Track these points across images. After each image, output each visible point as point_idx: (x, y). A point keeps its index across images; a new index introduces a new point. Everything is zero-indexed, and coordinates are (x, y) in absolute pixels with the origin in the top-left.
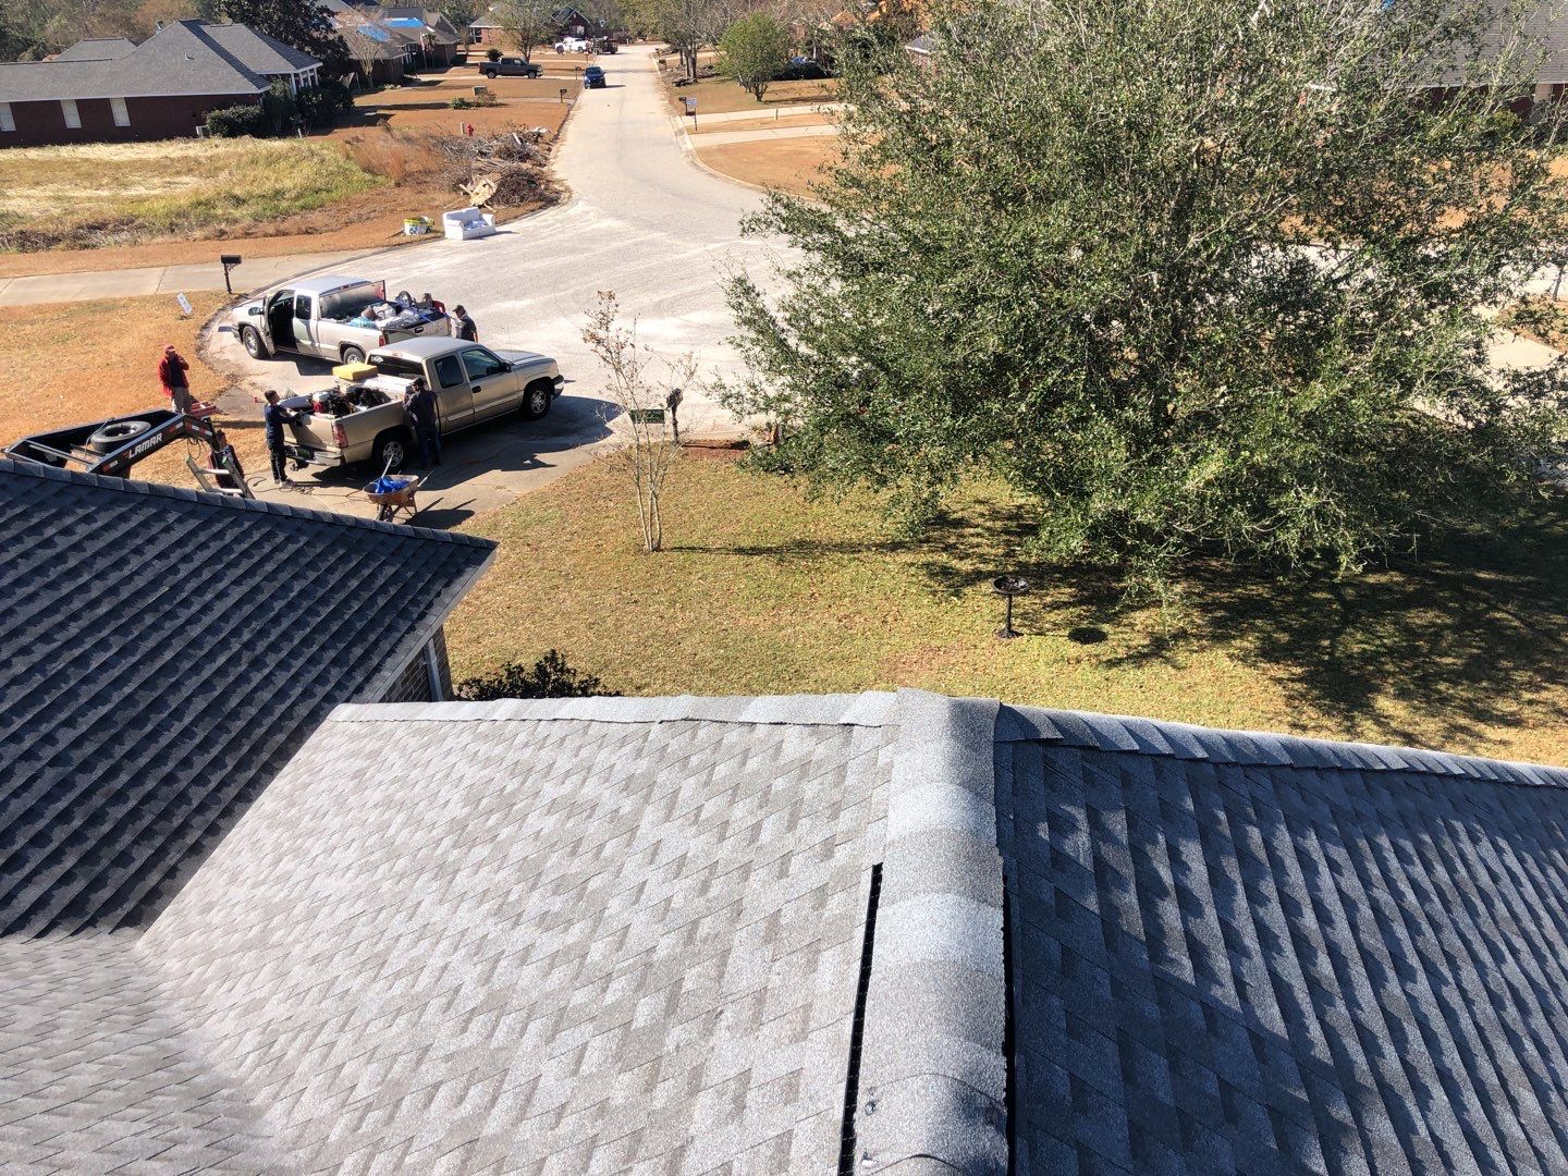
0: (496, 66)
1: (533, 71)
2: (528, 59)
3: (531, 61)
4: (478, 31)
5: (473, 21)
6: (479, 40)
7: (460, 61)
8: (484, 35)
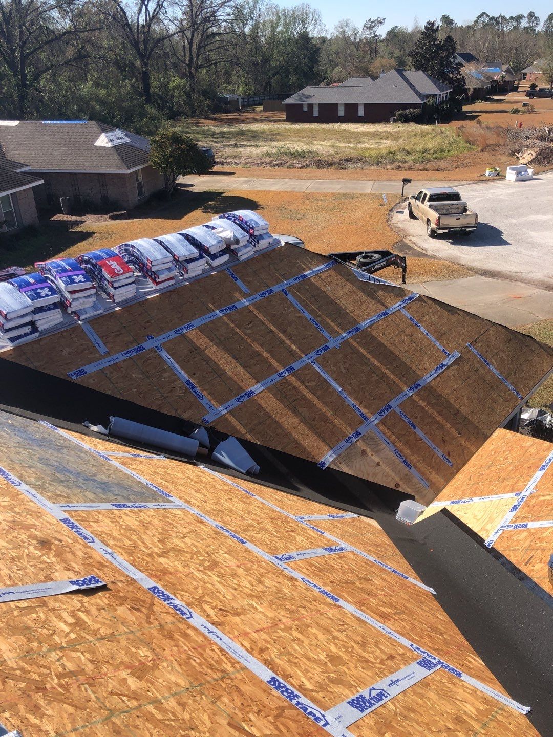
0: (533, 92)
2: (552, 89)
7: (515, 89)
8: (528, 76)
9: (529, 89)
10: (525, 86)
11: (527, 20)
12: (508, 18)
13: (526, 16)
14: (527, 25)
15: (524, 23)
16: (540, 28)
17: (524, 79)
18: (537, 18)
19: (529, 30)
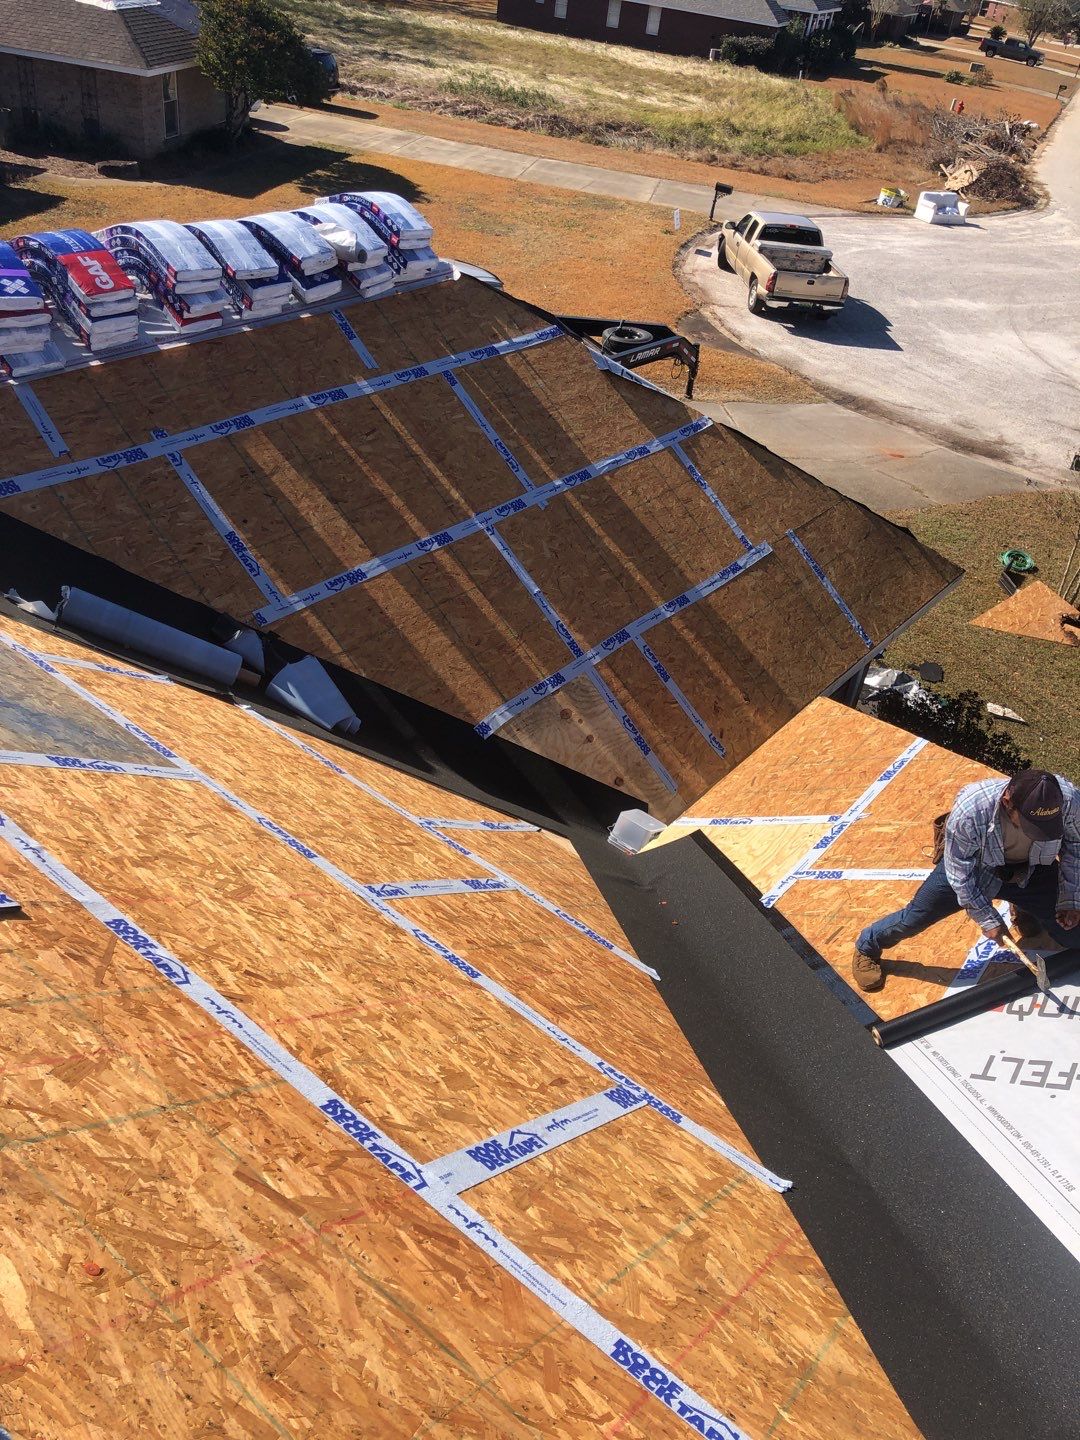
0: (994, 45)
1: (1033, 58)
2: (1032, 44)
4: (985, 4)
7: (962, 32)
8: (991, 10)
9: (989, 37)
10: (981, 29)
17: (983, 13)
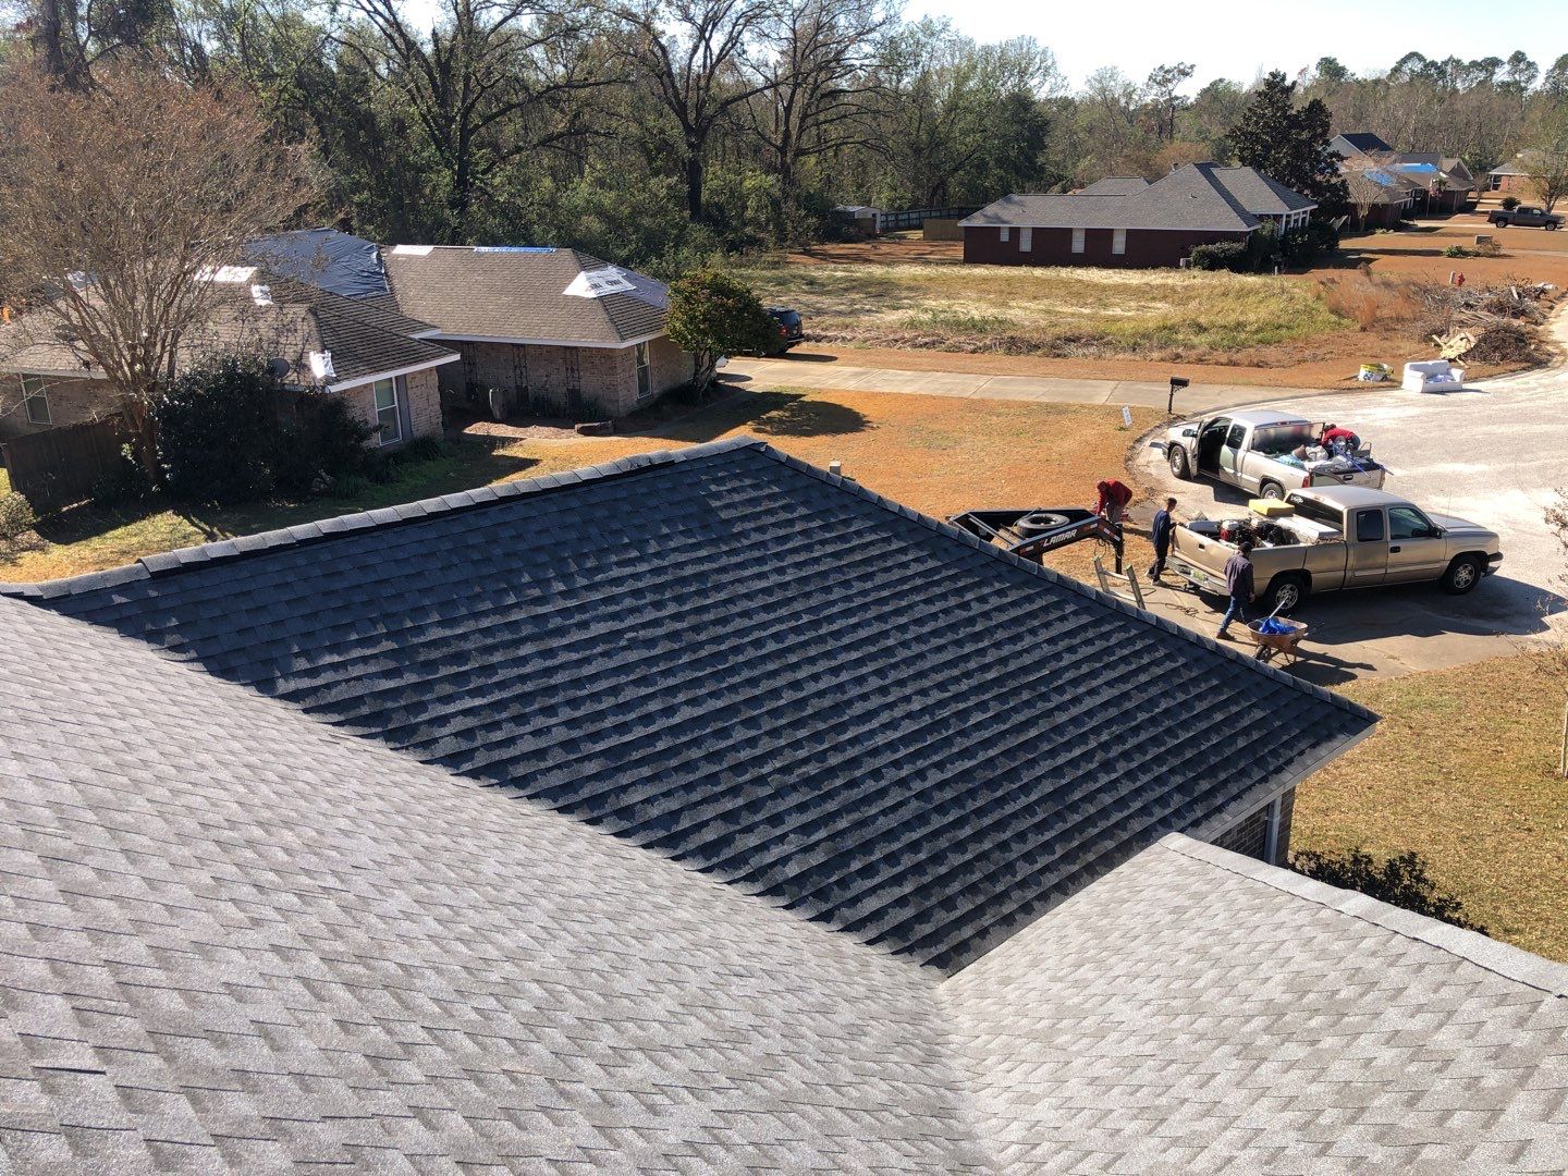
0: (1511, 215)
1: (1552, 223)
2: (1550, 209)
3: (1553, 212)
4: (1497, 178)
5: (1495, 167)
6: (1496, 187)
7: (1469, 208)
8: (1503, 183)
9: (1501, 209)
10: (1492, 202)
11: (1507, 67)
12: (1466, 62)
13: (1505, 58)
14: (1507, 78)
15: (1502, 75)
16: (1538, 84)
18: (1531, 65)
19: (1512, 89)
